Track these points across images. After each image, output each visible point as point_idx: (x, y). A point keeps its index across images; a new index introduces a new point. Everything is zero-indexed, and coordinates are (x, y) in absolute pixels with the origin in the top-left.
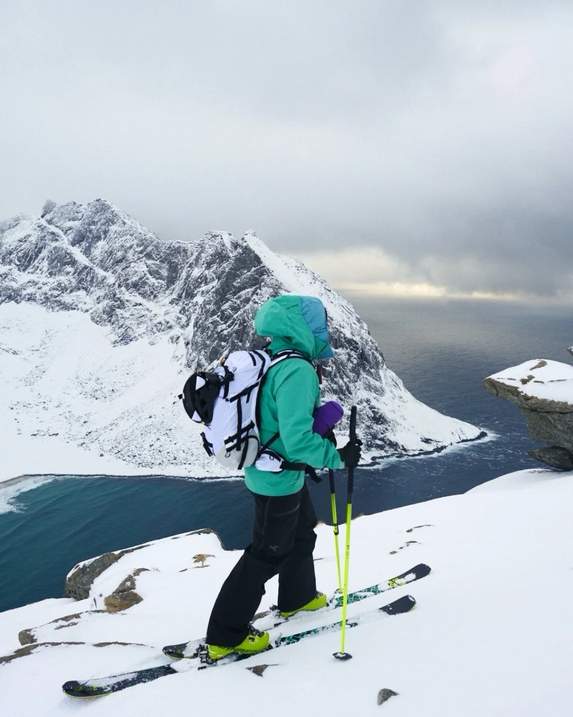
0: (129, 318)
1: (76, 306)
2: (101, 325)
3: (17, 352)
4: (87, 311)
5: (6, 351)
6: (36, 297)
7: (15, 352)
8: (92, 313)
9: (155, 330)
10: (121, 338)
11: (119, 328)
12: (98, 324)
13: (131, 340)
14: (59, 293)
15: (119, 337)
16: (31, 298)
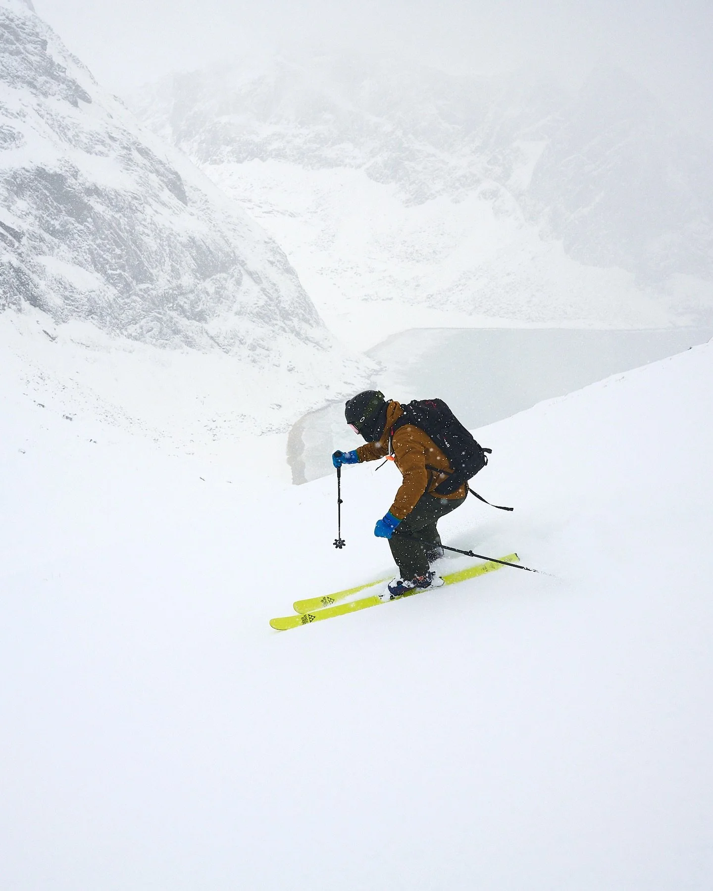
0: (422, 172)
1: (341, 161)
2: (383, 183)
3: (295, 215)
4: (359, 167)
5: (282, 213)
6: (286, 152)
7: (292, 214)
8: (368, 169)
9: (457, 185)
10: (414, 196)
11: (410, 185)
12: (378, 182)
13: (427, 199)
14: (318, 146)
15: (412, 195)
16: (280, 155)
